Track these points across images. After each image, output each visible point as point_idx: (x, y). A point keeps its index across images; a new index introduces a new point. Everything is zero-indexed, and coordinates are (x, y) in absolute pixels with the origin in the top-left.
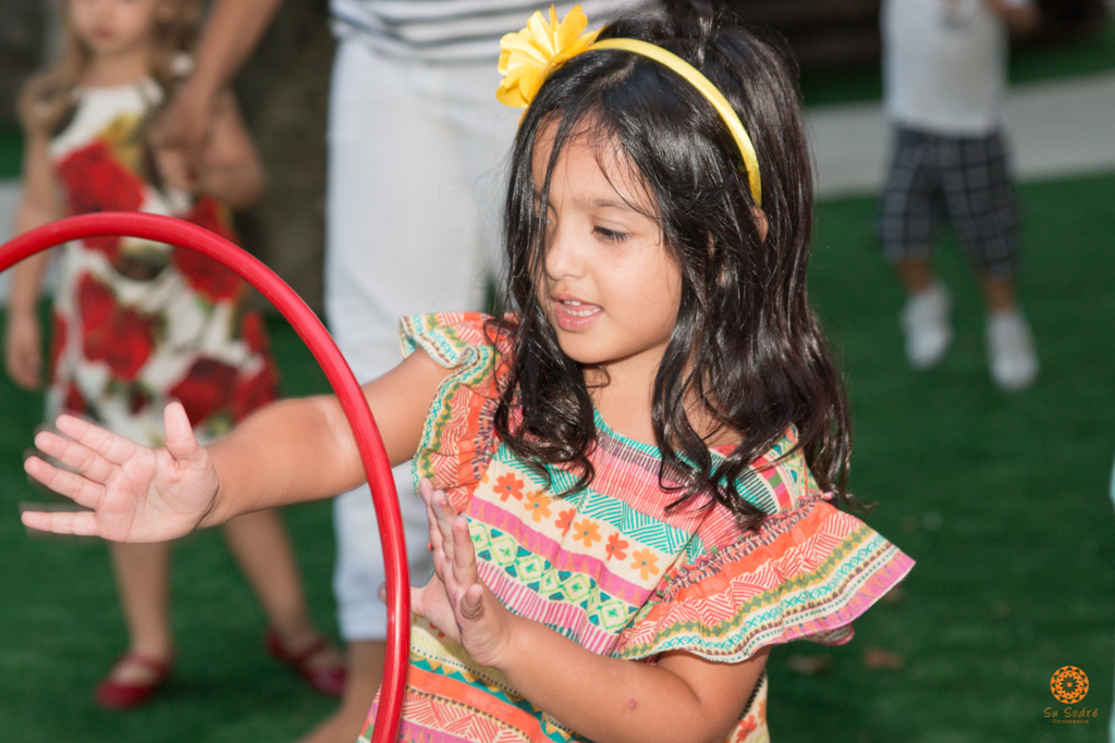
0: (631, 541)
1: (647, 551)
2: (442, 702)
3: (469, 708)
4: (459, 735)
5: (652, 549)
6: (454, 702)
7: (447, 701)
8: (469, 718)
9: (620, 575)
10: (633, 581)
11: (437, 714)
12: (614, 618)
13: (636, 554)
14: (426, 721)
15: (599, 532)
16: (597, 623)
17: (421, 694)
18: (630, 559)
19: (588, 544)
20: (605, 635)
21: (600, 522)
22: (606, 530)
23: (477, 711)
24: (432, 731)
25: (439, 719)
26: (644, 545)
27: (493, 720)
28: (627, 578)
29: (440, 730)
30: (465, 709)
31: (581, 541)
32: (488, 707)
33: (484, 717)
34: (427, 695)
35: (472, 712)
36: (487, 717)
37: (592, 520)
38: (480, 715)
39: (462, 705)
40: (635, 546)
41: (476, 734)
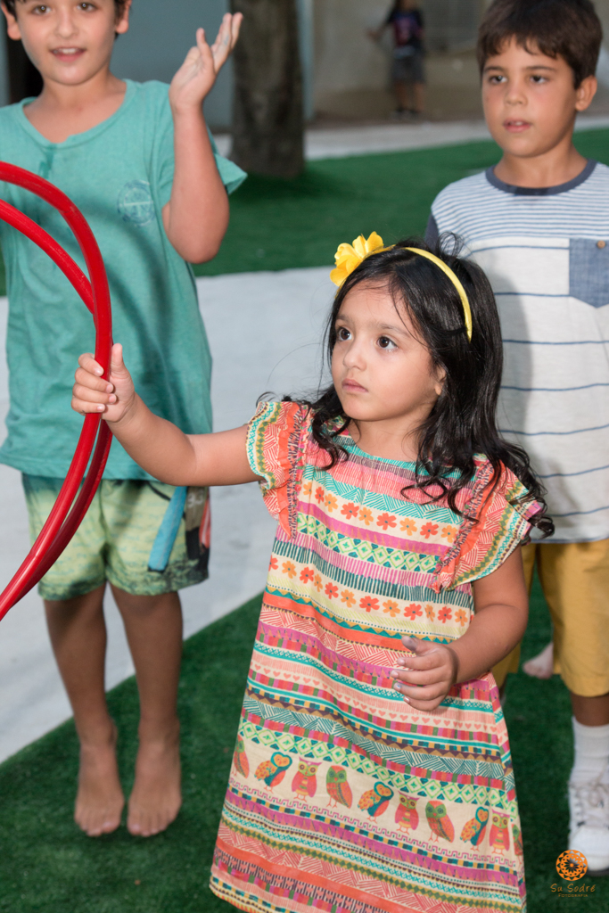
0: (397, 516)
1: (407, 519)
5: (410, 518)
9: (396, 536)
10: (403, 538)
12: (398, 561)
13: (401, 522)
15: (372, 515)
18: (399, 526)
19: (368, 524)
20: (396, 571)
21: (372, 509)
22: (376, 513)
26: (405, 517)
28: (400, 537)
31: (363, 521)
36: (331, 633)
37: (368, 508)
38: (328, 633)
40: (399, 518)
41: (328, 644)
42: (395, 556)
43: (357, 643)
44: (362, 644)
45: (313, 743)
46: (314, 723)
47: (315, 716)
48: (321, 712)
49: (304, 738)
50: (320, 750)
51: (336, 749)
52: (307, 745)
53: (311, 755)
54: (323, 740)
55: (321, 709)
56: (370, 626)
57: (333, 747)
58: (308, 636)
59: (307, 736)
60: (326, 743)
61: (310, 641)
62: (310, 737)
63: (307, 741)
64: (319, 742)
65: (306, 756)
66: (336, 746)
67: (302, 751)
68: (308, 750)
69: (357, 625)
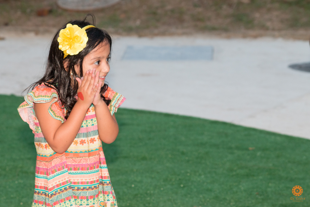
2: (75, 158)
3: (81, 157)
4: (81, 163)
6: (77, 158)
7: (76, 158)
8: (81, 159)
9: (92, 114)
11: (75, 161)
14: (72, 163)
16: (94, 125)
17: (68, 158)
18: (92, 111)
23: (82, 157)
24: (74, 164)
25: (75, 162)
26: (92, 107)
27: (86, 158)
29: (76, 164)
30: (80, 158)
32: (84, 155)
33: (84, 158)
34: (70, 158)
35: (81, 158)
36: (85, 158)
38: (83, 158)
39: (79, 157)
41: (84, 162)
42: (94, 121)
43: (94, 156)
44: (96, 155)
45: (81, 200)
46: (80, 193)
47: (80, 191)
48: (82, 189)
49: (78, 199)
50: (84, 202)
51: (90, 200)
52: (79, 201)
53: (81, 205)
54: (84, 199)
55: (81, 188)
56: (96, 148)
57: (89, 200)
58: (71, 165)
59: (79, 199)
60: (86, 200)
61: (72, 166)
62: (80, 199)
63: (79, 200)
64: (83, 200)
65: (80, 205)
66: (90, 199)
67: (78, 204)
68: (80, 203)
69: (92, 150)
